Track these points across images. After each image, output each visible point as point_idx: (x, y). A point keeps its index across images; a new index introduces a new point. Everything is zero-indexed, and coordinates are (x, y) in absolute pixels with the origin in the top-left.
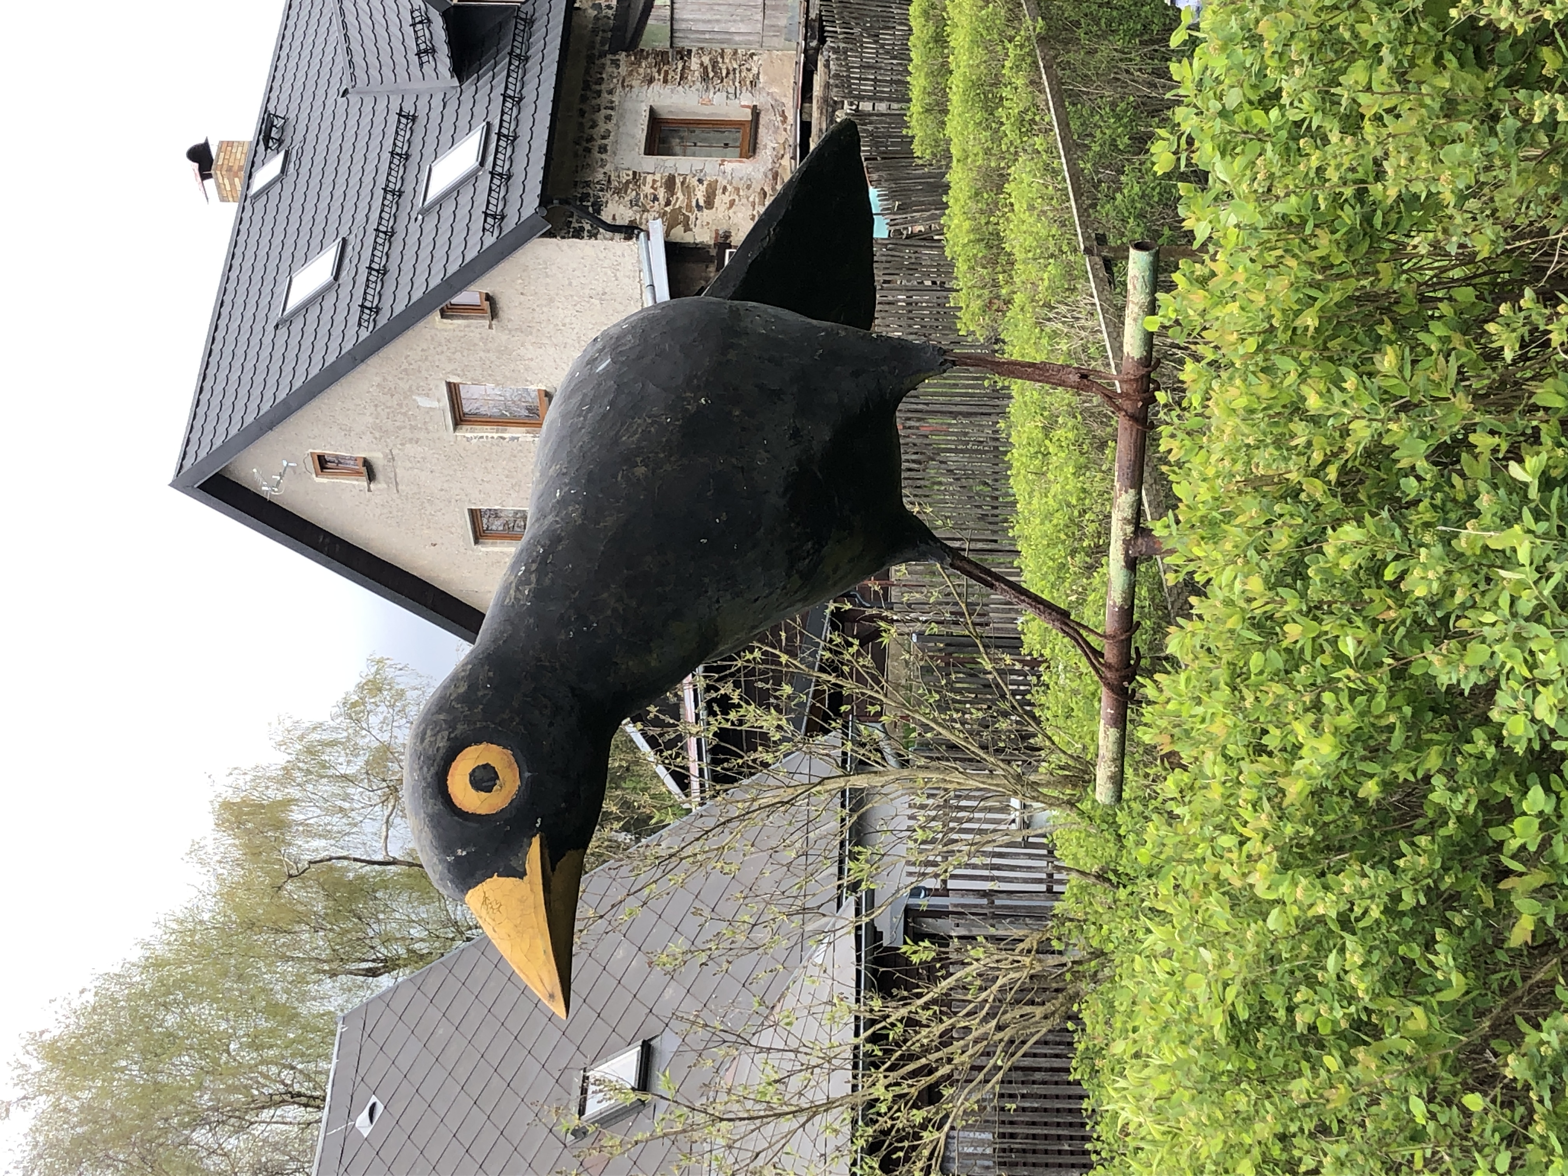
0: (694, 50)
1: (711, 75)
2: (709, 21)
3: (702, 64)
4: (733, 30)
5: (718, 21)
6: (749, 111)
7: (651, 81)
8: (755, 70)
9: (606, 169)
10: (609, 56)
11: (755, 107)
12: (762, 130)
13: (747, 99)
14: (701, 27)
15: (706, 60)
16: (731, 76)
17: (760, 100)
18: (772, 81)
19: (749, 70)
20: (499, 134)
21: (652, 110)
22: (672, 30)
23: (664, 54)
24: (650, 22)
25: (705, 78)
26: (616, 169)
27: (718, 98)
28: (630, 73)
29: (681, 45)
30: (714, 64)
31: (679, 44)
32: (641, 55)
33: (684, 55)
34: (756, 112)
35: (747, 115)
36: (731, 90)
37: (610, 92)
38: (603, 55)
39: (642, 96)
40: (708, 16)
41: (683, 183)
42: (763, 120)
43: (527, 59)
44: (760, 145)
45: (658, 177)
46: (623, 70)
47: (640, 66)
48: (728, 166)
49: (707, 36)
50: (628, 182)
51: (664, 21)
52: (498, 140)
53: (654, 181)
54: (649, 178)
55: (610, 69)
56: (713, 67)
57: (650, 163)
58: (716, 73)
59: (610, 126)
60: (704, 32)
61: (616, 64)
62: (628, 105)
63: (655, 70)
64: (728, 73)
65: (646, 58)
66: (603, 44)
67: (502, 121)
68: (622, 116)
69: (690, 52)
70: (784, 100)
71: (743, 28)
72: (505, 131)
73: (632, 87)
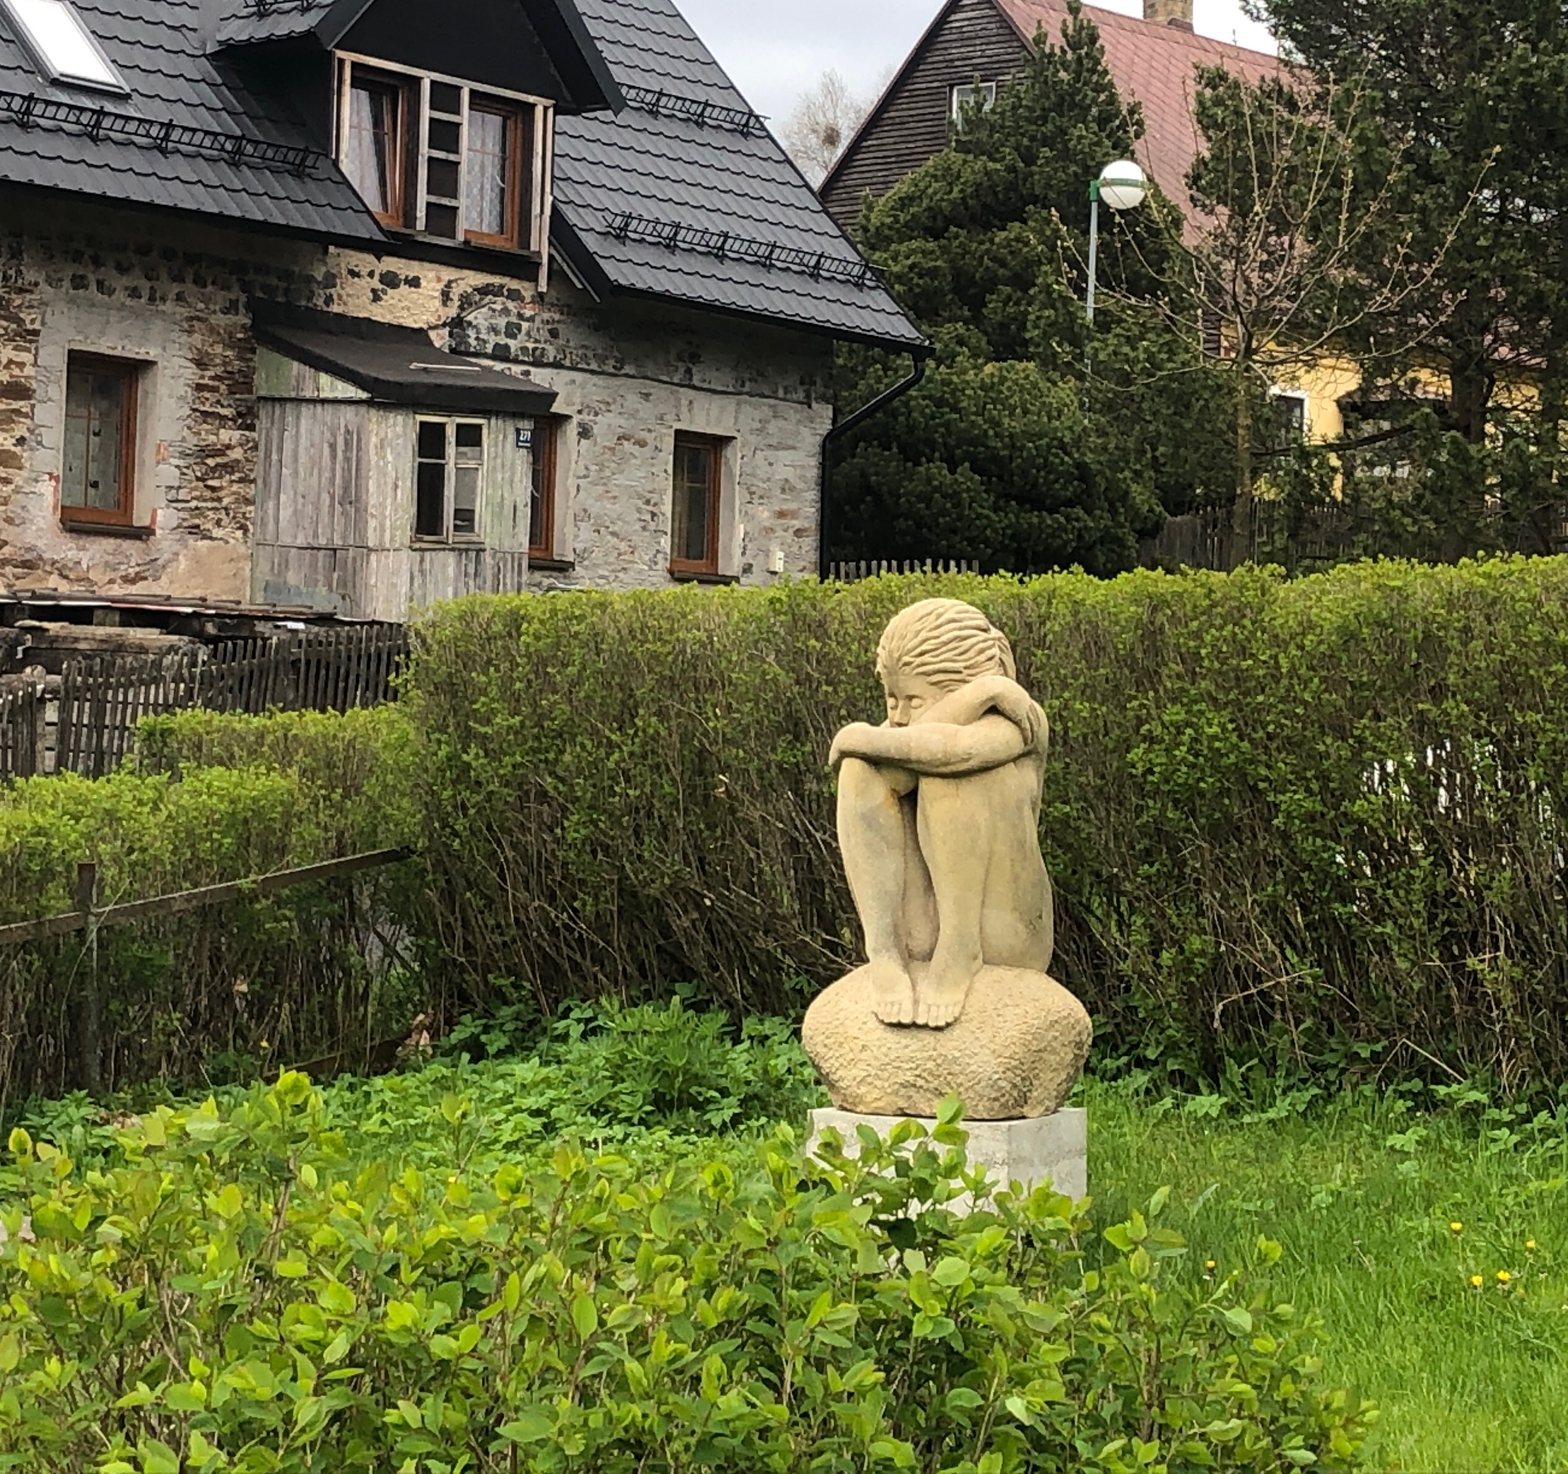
0: (255, 435)
1: (211, 462)
2: (296, 459)
3: (229, 447)
4: (283, 497)
5: (296, 473)
6: (146, 522)
7: (200, 363)
8: (217, 532)
9: (43, 286)
10: (243, 298)
11: (153, 533)
12: (110, 543)
13: (166, 518)
14: (288, 446)
15: (237, 454)
16: (208, 494)
17: (164, 540)
18: (197, 560)
19: (218, 523)
20: (101, 113)
21: (148, 365)
22: (283, 400)
23: (248, 387)
24: (295, 365)
25: (205, 452)
26: (43, 303)
27: (169, 473)
28: (212, 330)
29: (262, 414)
30: (229, 468)
31: (263, 412)
32: (245, 349)
33: (246, 419)
34: (143, 534)
35: (140, 518)
36: (183, 494)
37: (180, 298)
38: (245, 288)
39: (173, 349)
40: (303, 459)
41: (17, 412)
42: (129, 546)
43: (234, 164)
44: (84, 541)
45: (29, 371)
46: (220, 320)
47: (227, 346)
48: (47, 489)
49: (275, 457)
50: (20, 322)
51: (297, 388)
52: (94, 111)
53: (21, 365)
54: (26, 357)
55: (222, 298)
56: (224, 466)
57: (54, 358)
58: (213, 469)
59: (120, 296)
60: (280, 450)
61: (231, 308)
62: (158, 325)
63: (219, 370)
64: (213, 489)
65: (240, 358)
66: (265, 288)
67: (128, 119)
68: (137, 314)
69: (251, 428)
70: (164, 579)
71: (285, 514)
72: (107, 123)
73: (190, 332)
